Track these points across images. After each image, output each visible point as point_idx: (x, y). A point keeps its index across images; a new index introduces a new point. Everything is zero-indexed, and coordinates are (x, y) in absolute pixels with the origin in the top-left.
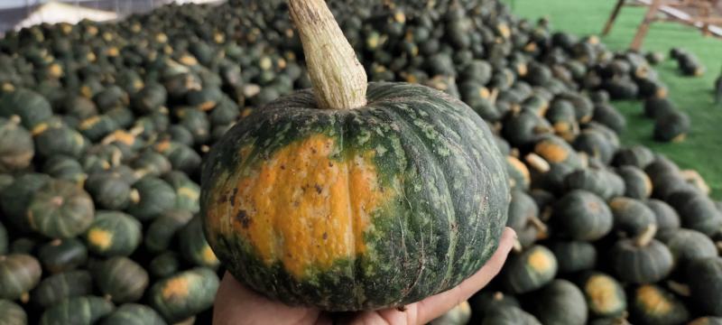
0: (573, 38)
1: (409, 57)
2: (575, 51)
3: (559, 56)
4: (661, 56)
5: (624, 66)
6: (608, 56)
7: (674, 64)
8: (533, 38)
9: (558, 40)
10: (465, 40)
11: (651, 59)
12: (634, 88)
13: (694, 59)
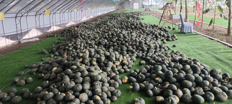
0: (156, 25)
1: (138, 28)
2: (157, 27)
3: (155, 27)
4: (167, 27)
5: (162, 28)
6: (160, 27)
7: (168, 28)
8: (151, 25)
9: (154, 25)
10: (144, 26)
11: (165, 27)
12: (164, 30)
13: (170, 27)
